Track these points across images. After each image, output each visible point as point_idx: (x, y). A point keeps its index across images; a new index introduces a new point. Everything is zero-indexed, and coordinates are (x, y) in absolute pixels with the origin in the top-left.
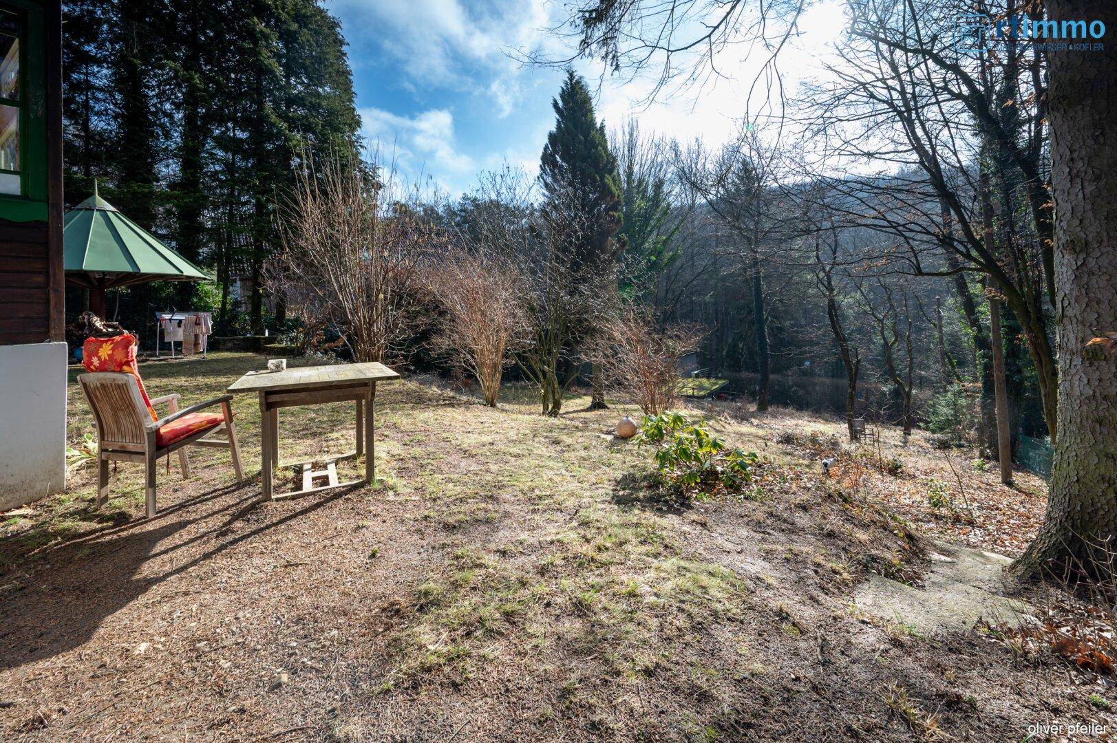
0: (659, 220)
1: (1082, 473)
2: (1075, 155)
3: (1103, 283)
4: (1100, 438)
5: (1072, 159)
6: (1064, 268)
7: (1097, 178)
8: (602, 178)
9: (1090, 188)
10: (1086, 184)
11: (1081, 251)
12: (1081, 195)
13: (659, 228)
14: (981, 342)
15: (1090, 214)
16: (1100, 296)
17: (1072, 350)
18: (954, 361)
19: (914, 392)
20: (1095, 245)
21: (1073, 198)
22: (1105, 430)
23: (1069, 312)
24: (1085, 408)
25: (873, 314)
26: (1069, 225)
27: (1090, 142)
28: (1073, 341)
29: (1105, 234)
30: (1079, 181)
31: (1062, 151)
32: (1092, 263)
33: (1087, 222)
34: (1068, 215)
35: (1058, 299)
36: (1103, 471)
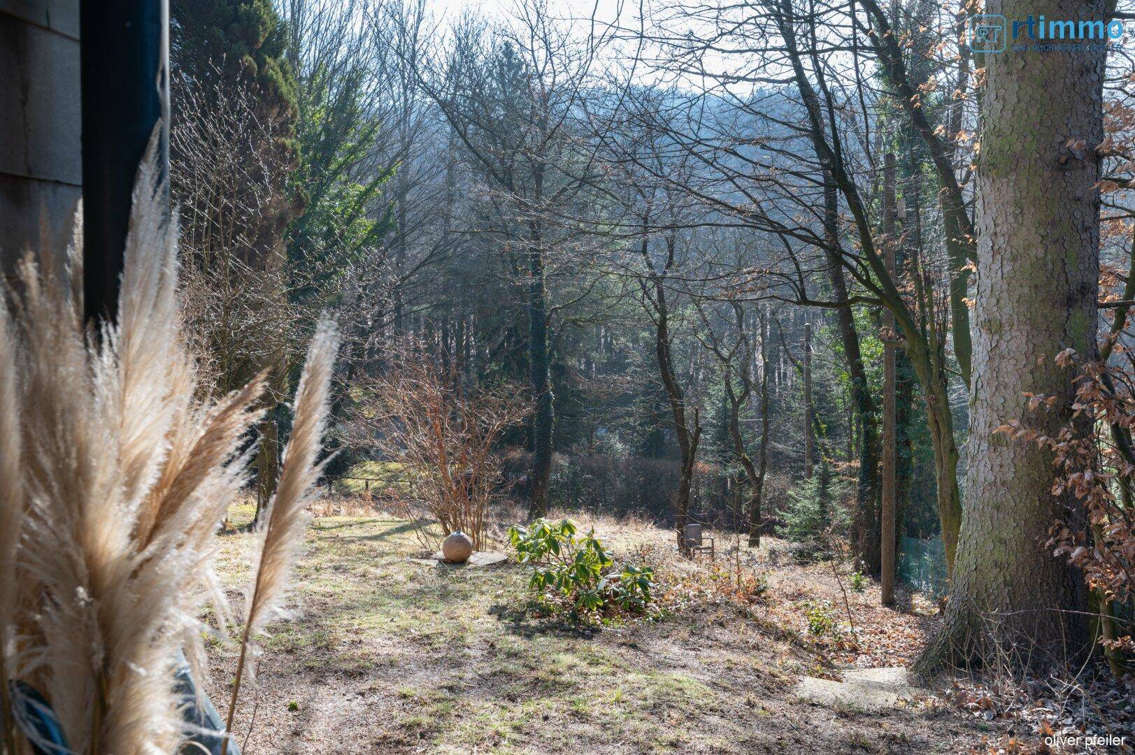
0: (353, 151)
1: (980, 561)
2: (998, 229)
3: (1010, 368)
4: (996, 524)
5: (996, 234)
6: (981, 348)
7: (1014, 259)
8: (261, 64)
9: (1007, 268)
10: (1005, 262)
11: (996, 332)
12: (1000, 274)
13: (349, 169)
14: (863, 400)
15: (1005, 295)
16: (1007, 380)
17: (980, 435)
18: (824, 426)
19: (766, 477)
20: (1007, 328)
21: (993, 275)
22: (1001, 516)
23: (982, 395)
24: (987, 494)
25: (715, 350)
26: (987, 304)
27: (1011, 219)
28: (982, 425)
29: (1016, 317)
30: (999, 257)
31: (987, 222)
32: (1003, 345)
33: (1002, 302)
34: (988, 292)
35: (973, 380)
36: (996, 556)
